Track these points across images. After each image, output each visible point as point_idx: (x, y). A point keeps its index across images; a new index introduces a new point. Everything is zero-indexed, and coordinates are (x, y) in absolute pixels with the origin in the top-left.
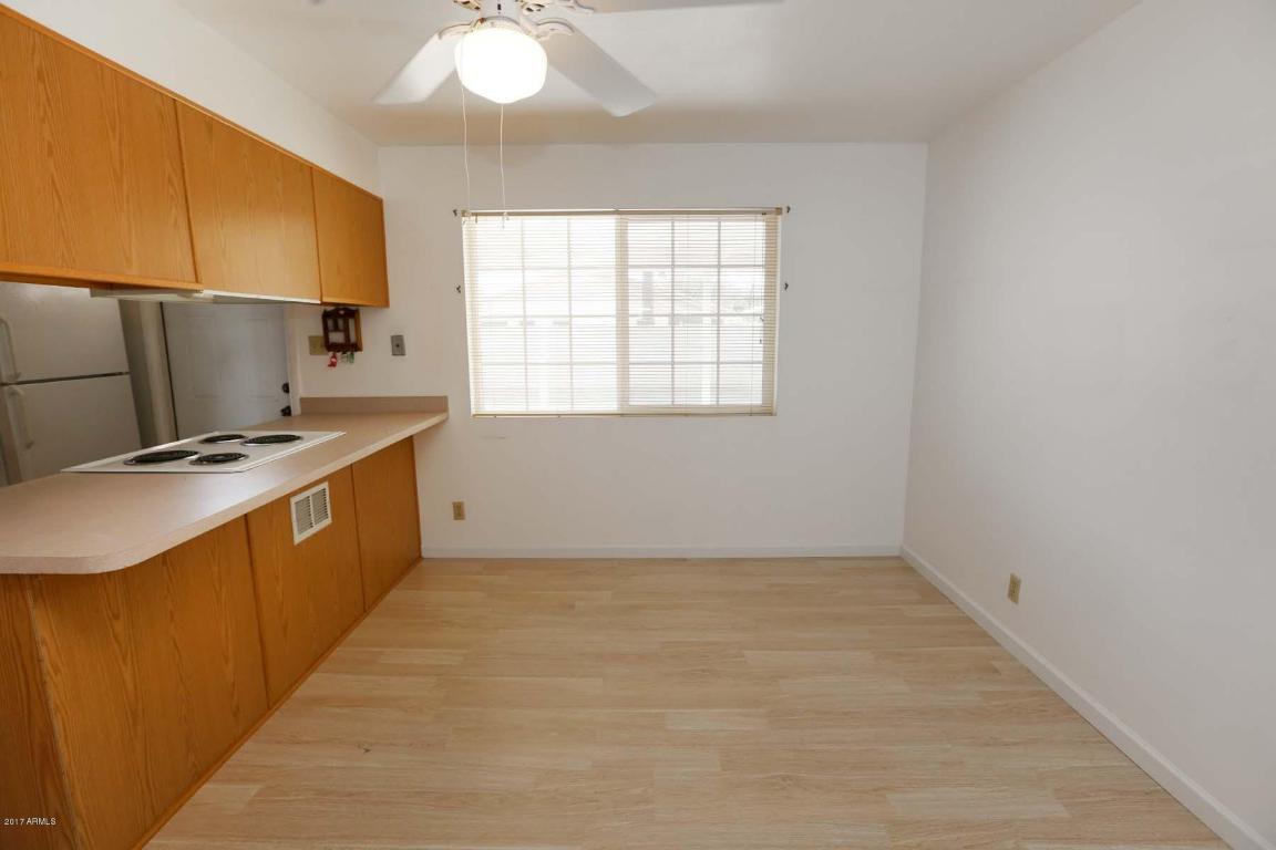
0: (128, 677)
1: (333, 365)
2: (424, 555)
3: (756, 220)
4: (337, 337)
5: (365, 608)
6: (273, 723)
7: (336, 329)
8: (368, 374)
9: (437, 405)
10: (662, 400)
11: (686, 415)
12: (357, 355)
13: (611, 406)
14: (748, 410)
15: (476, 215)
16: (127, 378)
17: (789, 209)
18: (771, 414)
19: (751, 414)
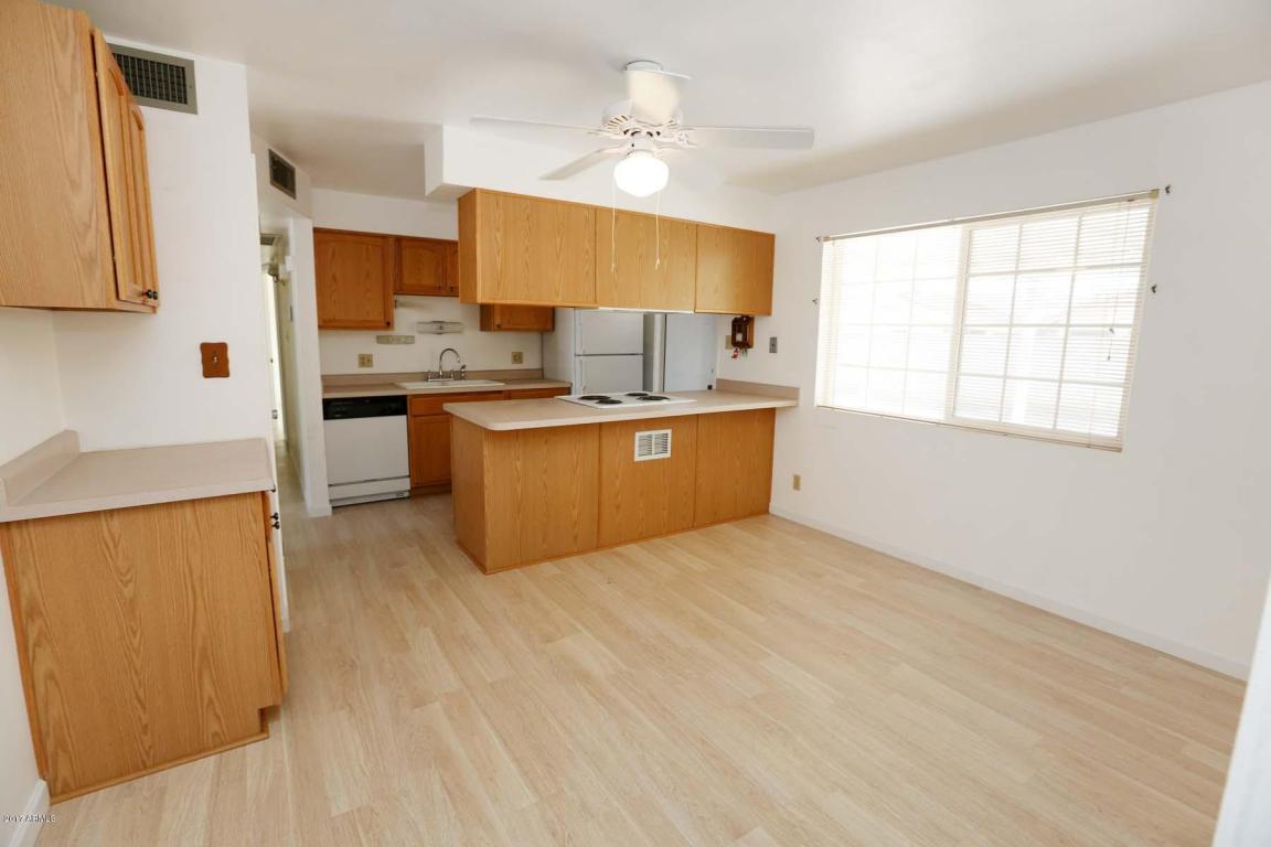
0: (519, 490)
1: (735, 357)
2: (771, 510)
3: (1118, 210)
4: (739, 337)
5: (694, 524)
6: (594, 556)
7: (740, 331)
8: (754, 366)
9: (791, 393)
10: (988, 416)
11: (1006, 434)
12: (749, 350)
13: (938, 415)
14: (1085, 441)
15: (834, 239)
16: (641, 358)
17: (1167, 190)
18: (1119, 450)
19: (1089, 446)
